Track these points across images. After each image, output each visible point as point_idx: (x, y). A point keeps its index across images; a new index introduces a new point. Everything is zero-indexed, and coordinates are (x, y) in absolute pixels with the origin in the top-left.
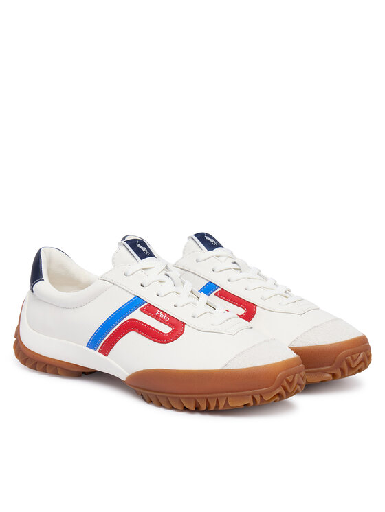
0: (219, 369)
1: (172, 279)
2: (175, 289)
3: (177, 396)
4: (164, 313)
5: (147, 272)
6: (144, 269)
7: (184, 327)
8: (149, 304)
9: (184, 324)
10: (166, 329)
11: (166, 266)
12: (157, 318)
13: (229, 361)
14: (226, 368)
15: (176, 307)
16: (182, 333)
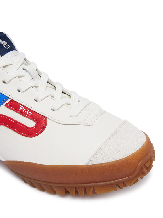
0: (83, 164)
1: (30, 73)
2: (33, 83)
3: (49, 184)
4: (26, 108)
5: (6, 69)
6: (3, 67)
7: (46, 120)
8: (12, 100)
9: (46, 118)
10: (30, 124)
11: (25, 60)
12: (21, 112)
13: (93, 156)
14: (91, 163)
15: (36, 101)
16: (45, 127)
